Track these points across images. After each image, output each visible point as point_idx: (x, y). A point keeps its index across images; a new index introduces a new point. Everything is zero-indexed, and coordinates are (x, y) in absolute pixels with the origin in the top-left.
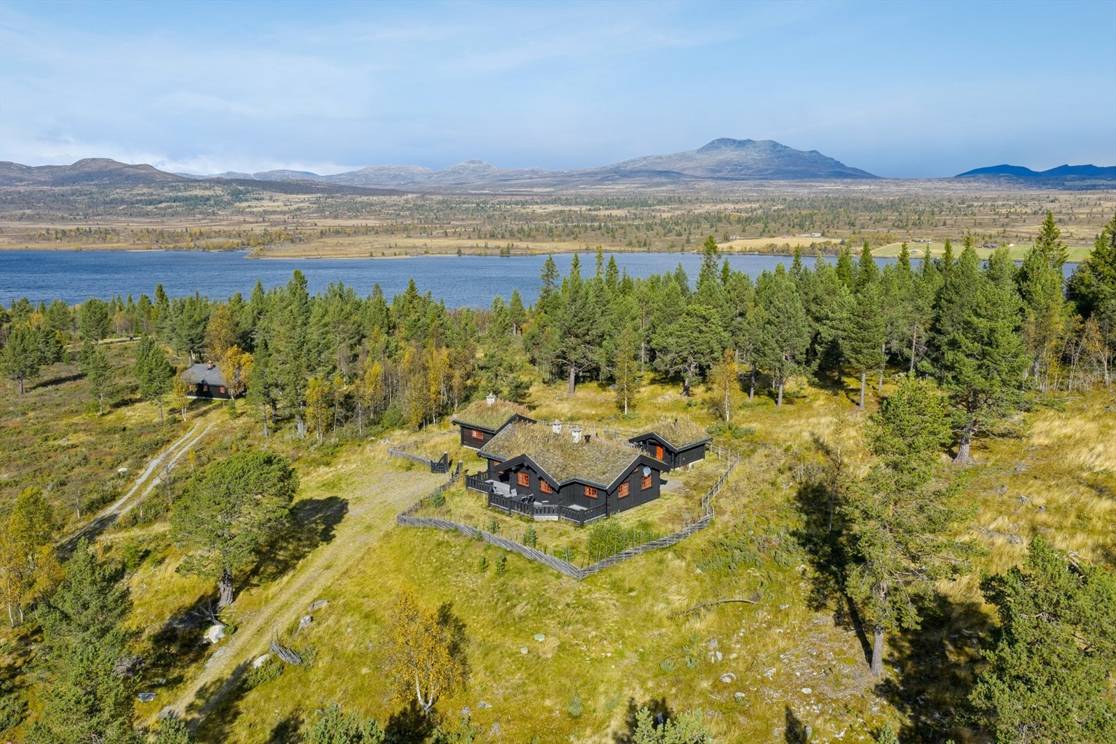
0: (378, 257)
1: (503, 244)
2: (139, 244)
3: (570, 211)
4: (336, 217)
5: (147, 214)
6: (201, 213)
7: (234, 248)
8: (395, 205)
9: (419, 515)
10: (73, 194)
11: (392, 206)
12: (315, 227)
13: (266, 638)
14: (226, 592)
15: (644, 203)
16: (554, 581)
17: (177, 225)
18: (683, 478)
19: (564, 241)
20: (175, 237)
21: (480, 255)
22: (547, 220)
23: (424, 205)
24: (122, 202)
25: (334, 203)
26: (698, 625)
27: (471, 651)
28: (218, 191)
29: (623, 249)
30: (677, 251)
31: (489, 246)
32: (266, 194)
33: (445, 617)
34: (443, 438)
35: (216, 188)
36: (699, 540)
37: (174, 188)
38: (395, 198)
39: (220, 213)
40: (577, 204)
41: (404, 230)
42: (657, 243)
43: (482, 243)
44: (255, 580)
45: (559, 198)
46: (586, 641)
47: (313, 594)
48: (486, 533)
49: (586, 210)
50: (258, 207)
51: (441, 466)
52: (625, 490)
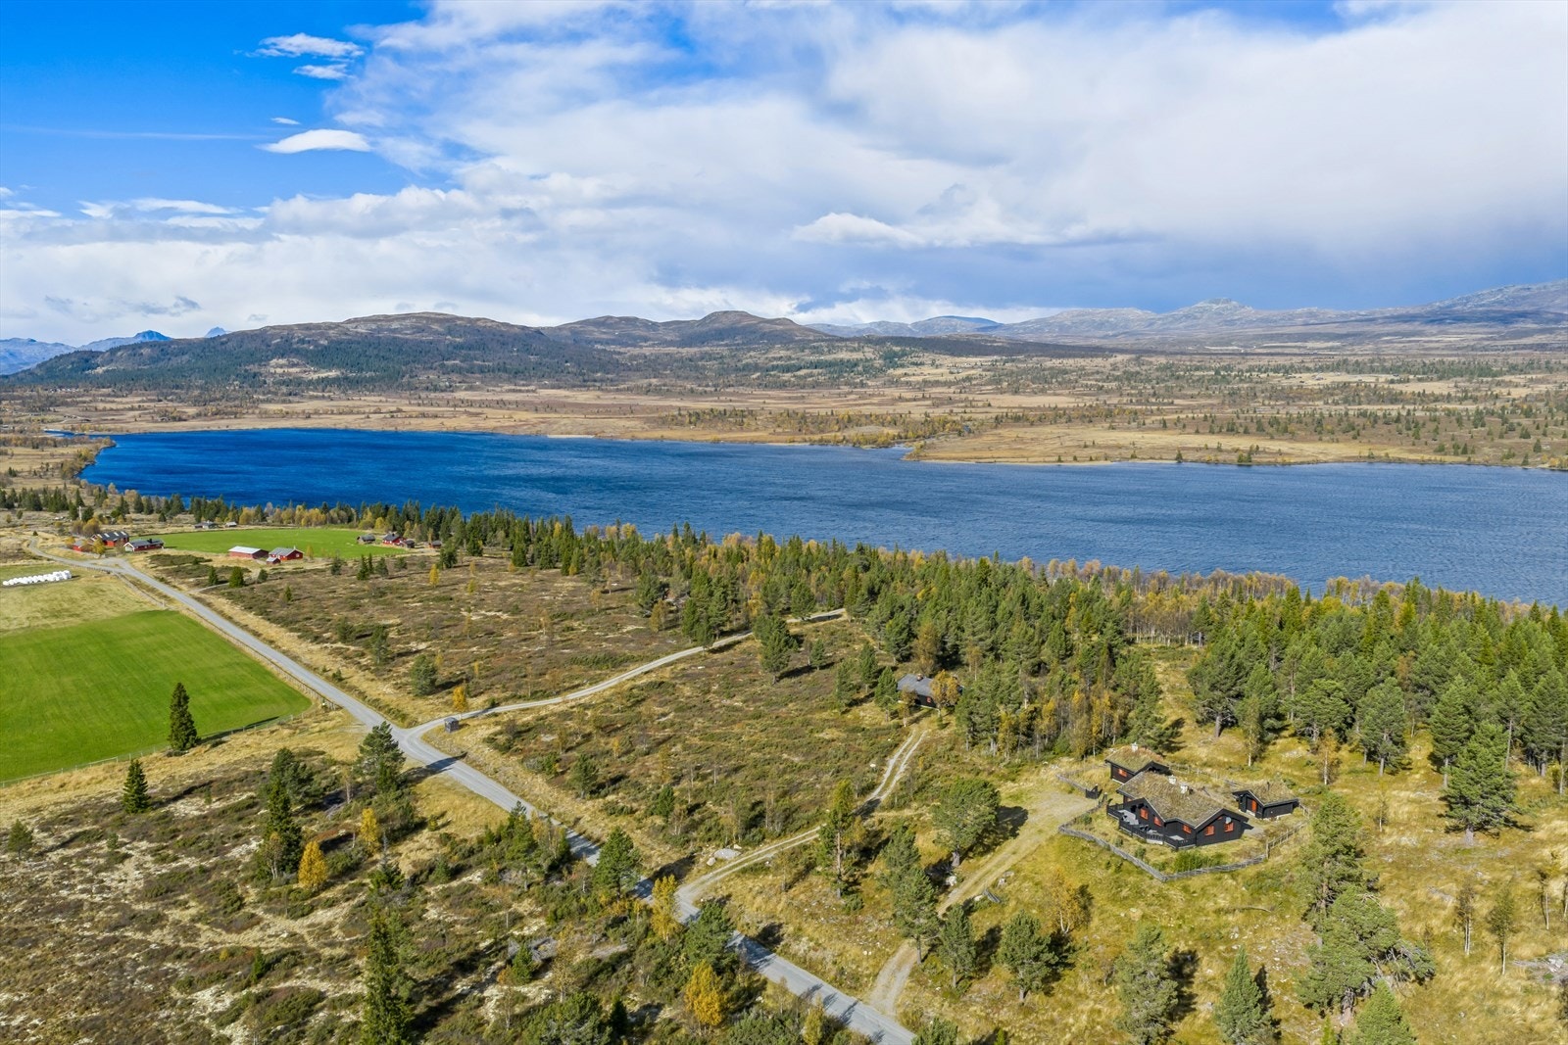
0: (1069, 464)
1: (1244, 443)
2: (779, 434)
3: (1359, 383)
4: (1016, 392)
5: (783, 386)
6: (847, 384)
7: (889, 444)
8: (1098, 372)
9: (1073, 828)
10: (702, 359)
11: (1093, 373)
12: (988, 409)
13: (981, 887)
14: (956, 858)
15: (1485, 371)
16: (1148, 881)
17: (821, 403)
18: (1266, 827)
19: (1338, 441)
20: (821, 423)
21: (1208, 462)
22: (1319, 399)
23: (1138, 373)
24: (756, 368)
25: (1015, 369)
26: (1231, 918)
27: (1093, 910)
28: (869, 353)
29: (1427, 457)
30: (1516, 465)
31: (1223, 447)
32: (927, 357)
33: (1083, 891)
34: (1096, 771)
35: (866, 349)
36: (1251, 871)
37: (817, 350)
38: (1099, 361)
39: (869, 383)
40: (1372, 370)
41: (1106, 416)
42: (1486, 450)
43: (1213, 441)
44: (971, 854)
45: (1345, 361)
46: (1160, 916)
47: (1006, 867)
48: (1113, 846)
49: (1387, 381)
50: (917, 375)
51: (1093, 794)
52: (1211, 831)
